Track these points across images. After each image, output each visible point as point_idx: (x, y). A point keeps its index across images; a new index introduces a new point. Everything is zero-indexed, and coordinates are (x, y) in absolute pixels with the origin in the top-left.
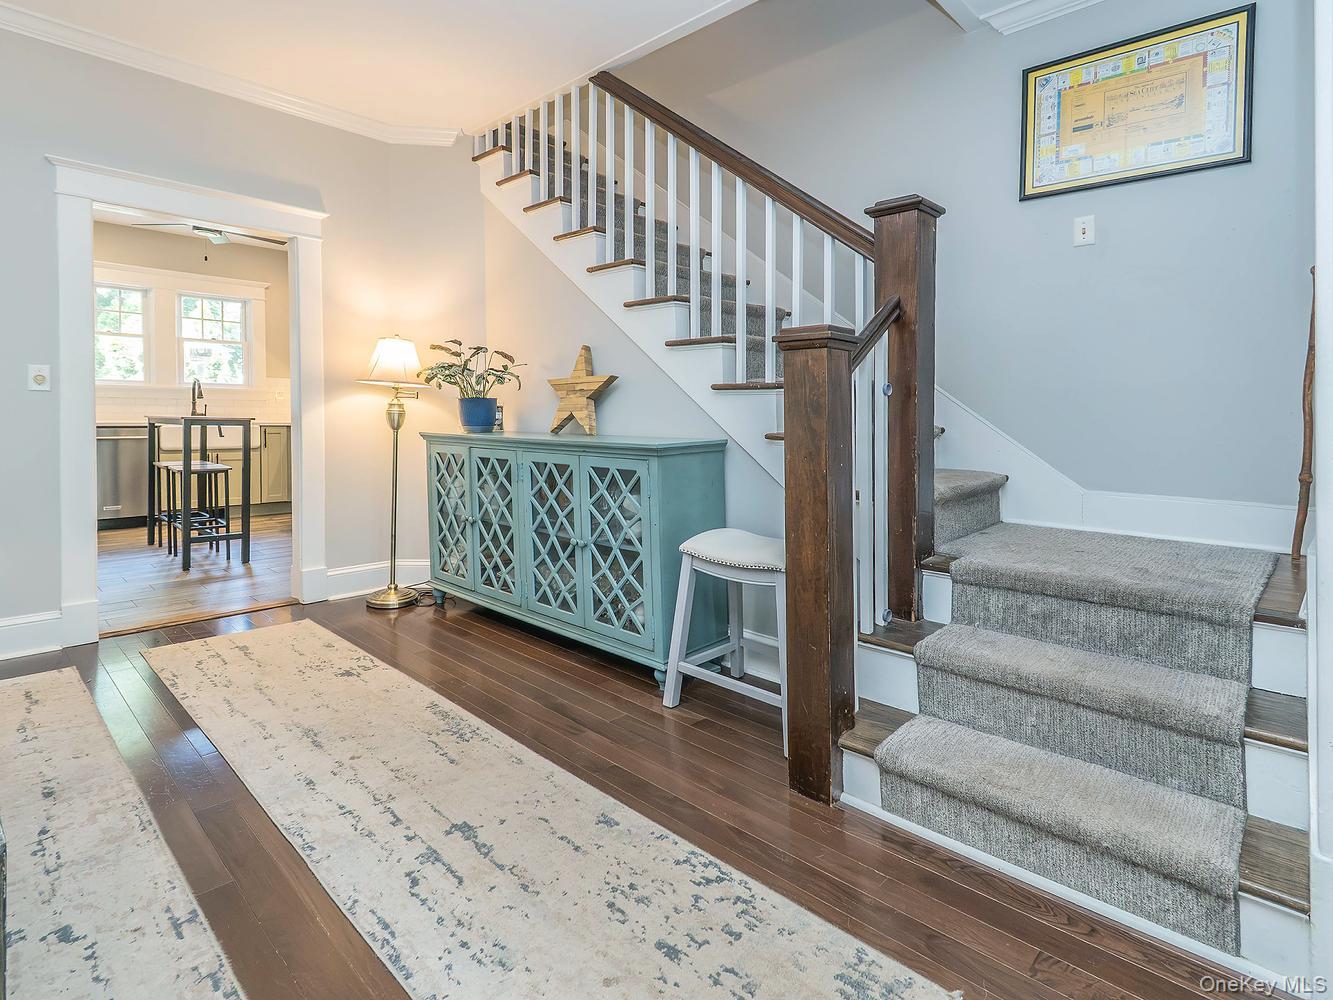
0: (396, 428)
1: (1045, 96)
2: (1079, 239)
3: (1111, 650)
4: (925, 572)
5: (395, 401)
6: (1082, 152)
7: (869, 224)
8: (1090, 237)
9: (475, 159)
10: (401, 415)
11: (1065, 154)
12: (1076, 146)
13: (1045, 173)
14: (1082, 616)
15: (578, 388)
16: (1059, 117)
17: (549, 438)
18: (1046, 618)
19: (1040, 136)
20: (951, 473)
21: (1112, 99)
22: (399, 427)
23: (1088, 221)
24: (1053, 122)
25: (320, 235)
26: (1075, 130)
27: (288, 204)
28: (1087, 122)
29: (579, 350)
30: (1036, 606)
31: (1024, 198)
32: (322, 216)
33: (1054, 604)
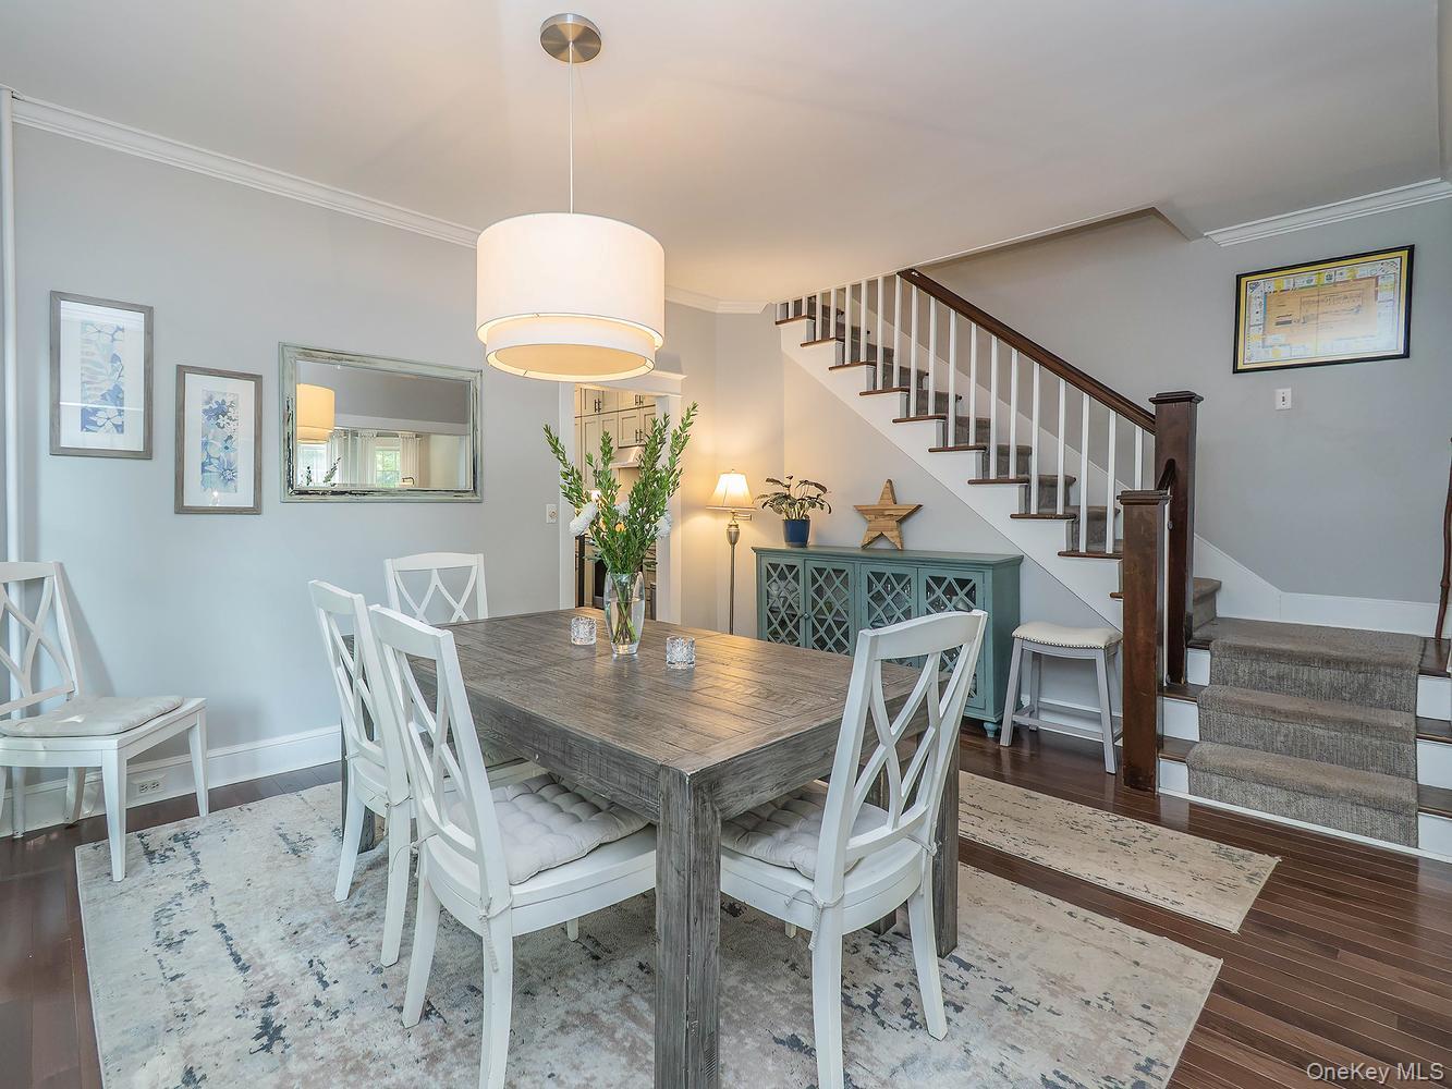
0: (733, 543)
1: (1254, 298)
2: (1280, 405)
3: (1327, 698)
4: (1189, 650)
5: (733, 523)
6: (1283, 341)
7: (1151, 408)
8: (1288, 404)
9: (777, 323)
10: (737, 533)
11: (1268, 342)
12: (1279, 336)
13: (1252, 354)
14: (1305, 674)
15: (887, 513)
16: (1265, 313)
17: (860, 552)
18: (1280, 678)
19: (1251, 326)
20: (1200, 581)
21: (1308, 302)
22: (734, 544)
23: (1288, 392)
24: (1260, 316)
25: (679, 391)
26: (1278, 324)
27: (672, 372)
28: (1287, 319)
29: (884, 483)
30: (1273, 669)
31: (1236, 371)
32: (680, 377)
33: (1284, 668)
